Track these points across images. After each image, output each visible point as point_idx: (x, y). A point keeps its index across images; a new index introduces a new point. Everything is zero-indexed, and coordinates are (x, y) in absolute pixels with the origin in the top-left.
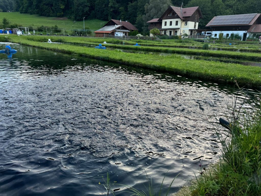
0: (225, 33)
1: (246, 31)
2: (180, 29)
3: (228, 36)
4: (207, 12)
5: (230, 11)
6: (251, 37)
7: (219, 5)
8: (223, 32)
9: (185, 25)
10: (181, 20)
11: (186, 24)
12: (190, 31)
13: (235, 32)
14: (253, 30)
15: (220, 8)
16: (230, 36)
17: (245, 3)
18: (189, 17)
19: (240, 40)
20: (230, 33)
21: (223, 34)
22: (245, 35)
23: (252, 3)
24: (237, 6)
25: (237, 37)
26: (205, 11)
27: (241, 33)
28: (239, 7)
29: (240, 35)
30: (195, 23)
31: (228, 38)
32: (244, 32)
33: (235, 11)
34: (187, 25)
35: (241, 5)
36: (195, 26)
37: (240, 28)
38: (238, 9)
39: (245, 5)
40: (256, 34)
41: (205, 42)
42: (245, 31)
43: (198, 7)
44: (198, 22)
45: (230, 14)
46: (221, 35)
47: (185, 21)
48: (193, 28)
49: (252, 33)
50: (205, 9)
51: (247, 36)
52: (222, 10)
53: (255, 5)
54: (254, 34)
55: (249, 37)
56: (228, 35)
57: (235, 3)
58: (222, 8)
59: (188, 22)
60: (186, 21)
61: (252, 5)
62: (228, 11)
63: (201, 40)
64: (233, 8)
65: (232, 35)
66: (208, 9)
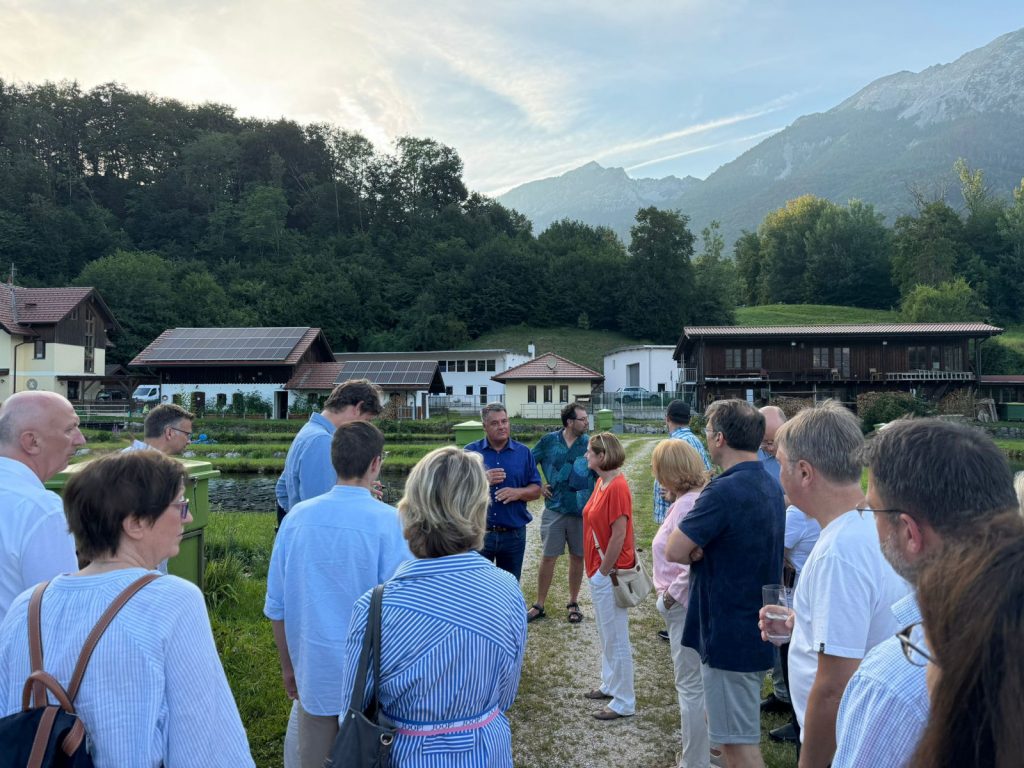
0: (211, 391)
1: (284, 385)
2: (11, 373)
3: (224, 403)
4: (158, 312)
5: (250, 316)
6: (302, 406)
7: (205, 292)
8: (203, 388)
9: (35, 357)
10: (12, 338)
11: (40, 353)
12: (66, 383)
13: (247, 389)
14: (302, 380)
15: (209, 302)
16: (229, 400)
17: (297, 293)
18: (51, 325)
19: (269, 415)
20: (230, 390)
21: (202, 395)
22: (282, 397)
23: (316, 297)
24: (271, 300)
25: (256, 406)
26: (151, 307)
27: (267, 392)
28: (279, 304)
29: (264, 399)
30: (89, 351)
31: (225, 408)
32: (277, 387)
33: (265, 318)
34: (44, 357)
35: (284, 299)
36: (89, 364)
37: (260, 374)
38: (274, 312)
39: (295, 299)
40: (316, 395)
41: (125, 427)
42: (279, 385)
43: (91, 288)
44: (101, 347)
45: (248, 325)
46: (198, 399)
47: (35, 342)
48: (81, 372)
49: (303, 391)
50: (147, 300)
51: (291, 401)
52: (215, 309)
53: (326, 302)
54: (309, 395)
55: (295, 405)
56: (222, 398)
57: (263, 291)
58: (217, 302)
59: (48, 345)
60: (40, 343)
61: (316, 302)
62: (240, 314)
63: (109, 421)
64: (259, 305)
65: (238, 397)
66: (158, 301)
